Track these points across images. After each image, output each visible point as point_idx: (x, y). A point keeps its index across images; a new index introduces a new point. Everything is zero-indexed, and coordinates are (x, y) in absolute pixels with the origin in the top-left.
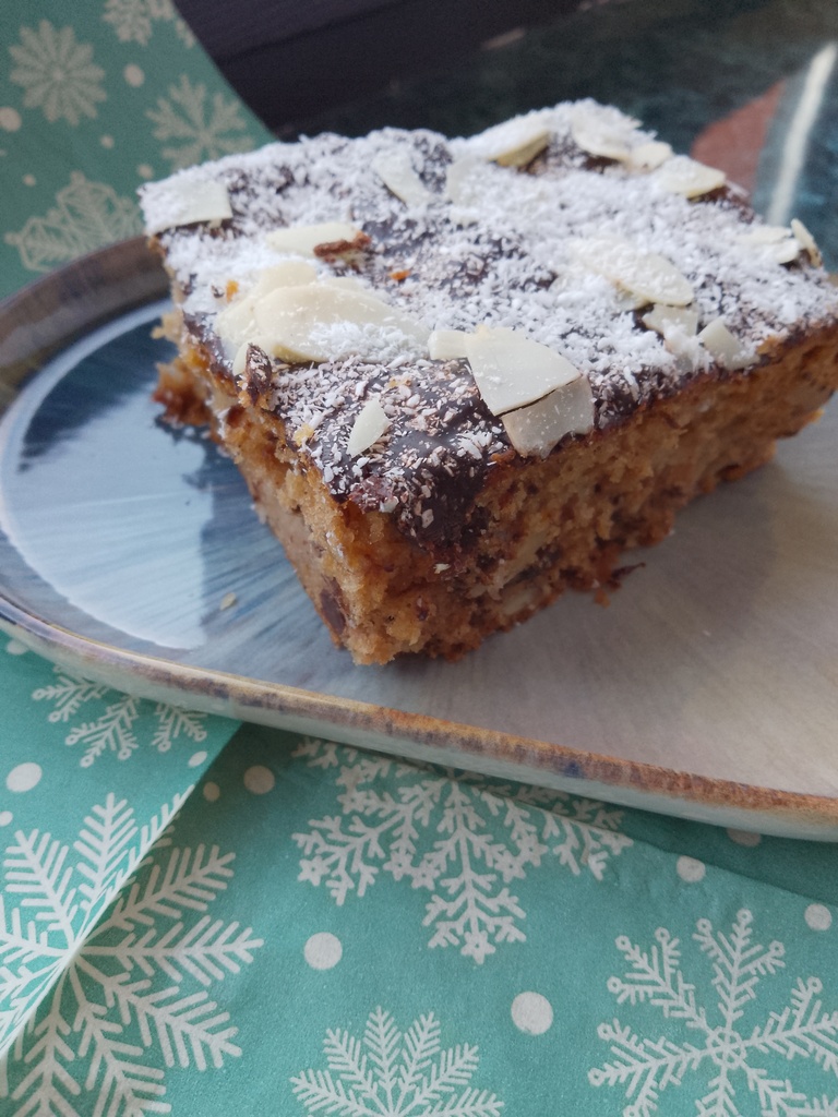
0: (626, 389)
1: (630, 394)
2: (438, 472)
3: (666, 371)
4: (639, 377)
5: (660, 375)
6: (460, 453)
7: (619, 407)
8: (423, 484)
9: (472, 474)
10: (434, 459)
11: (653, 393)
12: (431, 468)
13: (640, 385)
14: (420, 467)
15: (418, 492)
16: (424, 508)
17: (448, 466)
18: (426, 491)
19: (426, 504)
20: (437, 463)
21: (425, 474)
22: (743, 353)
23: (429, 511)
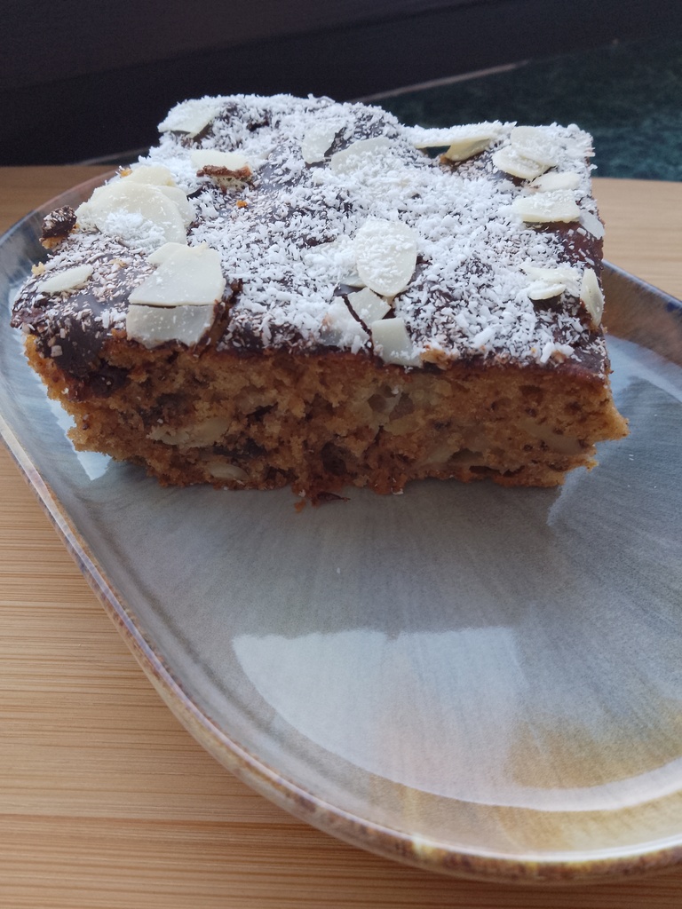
0: (257, 333)
1: (260, 337)
2: (76, 324)
3: (305, 334)
4: (274, 329)
5: (297, 336)
6: (97, 319)
7: (246, 343)
8: (63, 327)
9: (97, 336)
10: (79, 316)
11: (285, 346)
12: (73, 320)
13: (273, 335)
14: (68, 316)
15: (57, 331)
16: (56, 344)
17: (84, 324)
18: (63, 333)
19: (59, 341)
20: (79, 318)
21: (67, 322)
22: (404, 354)
23: (58, 347)
